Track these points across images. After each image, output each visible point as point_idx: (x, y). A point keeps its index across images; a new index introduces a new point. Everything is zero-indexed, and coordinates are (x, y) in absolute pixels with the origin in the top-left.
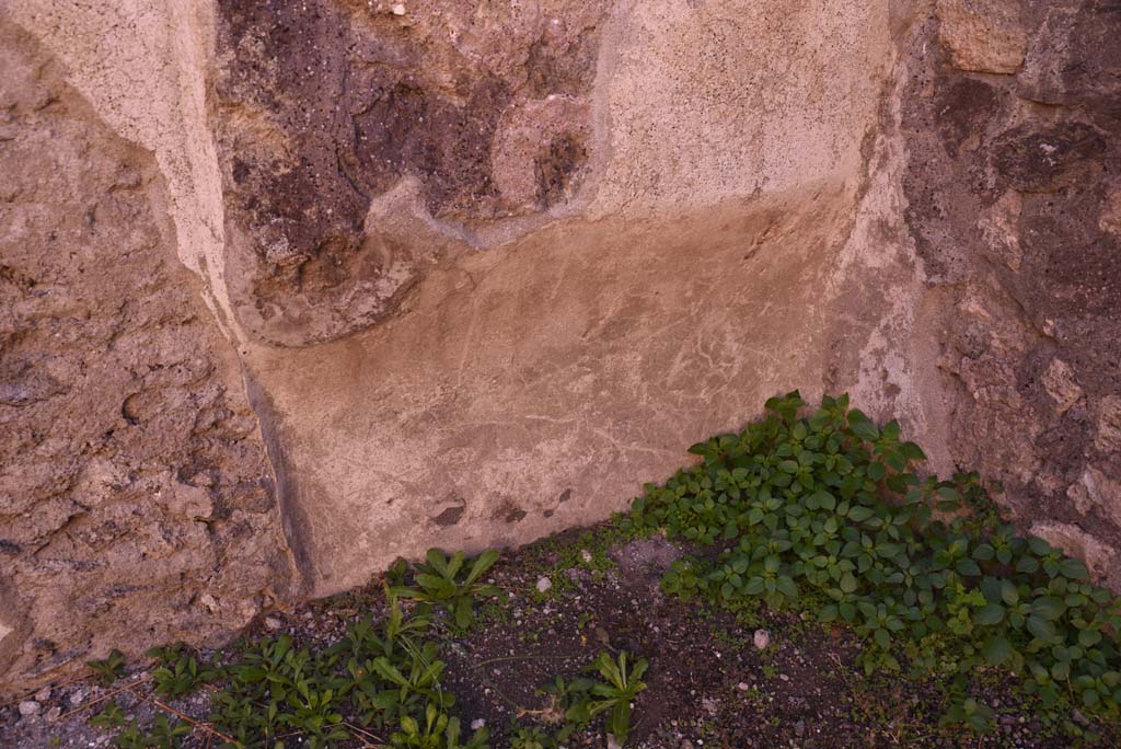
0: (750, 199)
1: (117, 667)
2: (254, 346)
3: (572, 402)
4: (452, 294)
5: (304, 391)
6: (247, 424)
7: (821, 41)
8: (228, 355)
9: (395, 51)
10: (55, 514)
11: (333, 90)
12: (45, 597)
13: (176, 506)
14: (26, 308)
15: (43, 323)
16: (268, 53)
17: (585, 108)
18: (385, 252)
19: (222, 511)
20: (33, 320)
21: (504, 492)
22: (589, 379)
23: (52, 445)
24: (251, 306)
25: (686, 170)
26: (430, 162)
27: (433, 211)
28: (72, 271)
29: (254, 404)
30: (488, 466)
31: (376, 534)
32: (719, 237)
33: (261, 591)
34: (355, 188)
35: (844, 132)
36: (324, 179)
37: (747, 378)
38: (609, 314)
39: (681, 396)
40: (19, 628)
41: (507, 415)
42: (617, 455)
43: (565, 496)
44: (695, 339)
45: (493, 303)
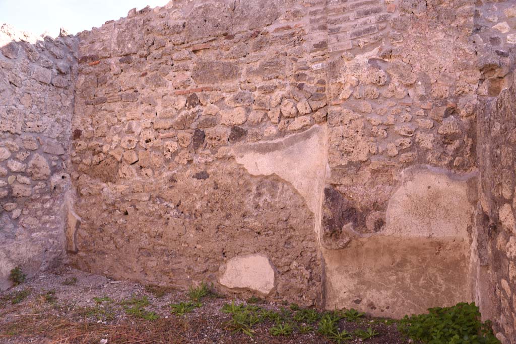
0: (429, 237)
1: (286, 303)
2: (322, 248)
3: (391, 282)
4: (358, 246)
5: (331, 260)
6: (319, 263)
7: (446, 204)
8: (319, 248)
9: (351, 202)
10: (286, 268)
11: (340, 207)
12: (281, 283)
13: (304, 274)
14: (293, 233)
15: (294, 236)
16: (331, 201)
17: (385, 214)
18: (345, 234)
19: (311, 279)
21: (372, 300)
22: (395, 277)
23: (289, 256)
24: (323, 240)
25: (408, 228)
26: (355, 221)
27: (354, 229)
28: (300, 229)
29: (321, 259)
30: (368, 292)
31: (340, 299)
32: (424, 246)
33: (314, 300)
34: (341, 223)
35: (459, 225)
36: (336, 221)
37: (449, 293)
38: (398, 260)
39: (424, 291)
40: (275, 287)
41: (373, 280)
42: (404, 302)
43: (388, 308)
44: (426, 275)
45: (367, 250)
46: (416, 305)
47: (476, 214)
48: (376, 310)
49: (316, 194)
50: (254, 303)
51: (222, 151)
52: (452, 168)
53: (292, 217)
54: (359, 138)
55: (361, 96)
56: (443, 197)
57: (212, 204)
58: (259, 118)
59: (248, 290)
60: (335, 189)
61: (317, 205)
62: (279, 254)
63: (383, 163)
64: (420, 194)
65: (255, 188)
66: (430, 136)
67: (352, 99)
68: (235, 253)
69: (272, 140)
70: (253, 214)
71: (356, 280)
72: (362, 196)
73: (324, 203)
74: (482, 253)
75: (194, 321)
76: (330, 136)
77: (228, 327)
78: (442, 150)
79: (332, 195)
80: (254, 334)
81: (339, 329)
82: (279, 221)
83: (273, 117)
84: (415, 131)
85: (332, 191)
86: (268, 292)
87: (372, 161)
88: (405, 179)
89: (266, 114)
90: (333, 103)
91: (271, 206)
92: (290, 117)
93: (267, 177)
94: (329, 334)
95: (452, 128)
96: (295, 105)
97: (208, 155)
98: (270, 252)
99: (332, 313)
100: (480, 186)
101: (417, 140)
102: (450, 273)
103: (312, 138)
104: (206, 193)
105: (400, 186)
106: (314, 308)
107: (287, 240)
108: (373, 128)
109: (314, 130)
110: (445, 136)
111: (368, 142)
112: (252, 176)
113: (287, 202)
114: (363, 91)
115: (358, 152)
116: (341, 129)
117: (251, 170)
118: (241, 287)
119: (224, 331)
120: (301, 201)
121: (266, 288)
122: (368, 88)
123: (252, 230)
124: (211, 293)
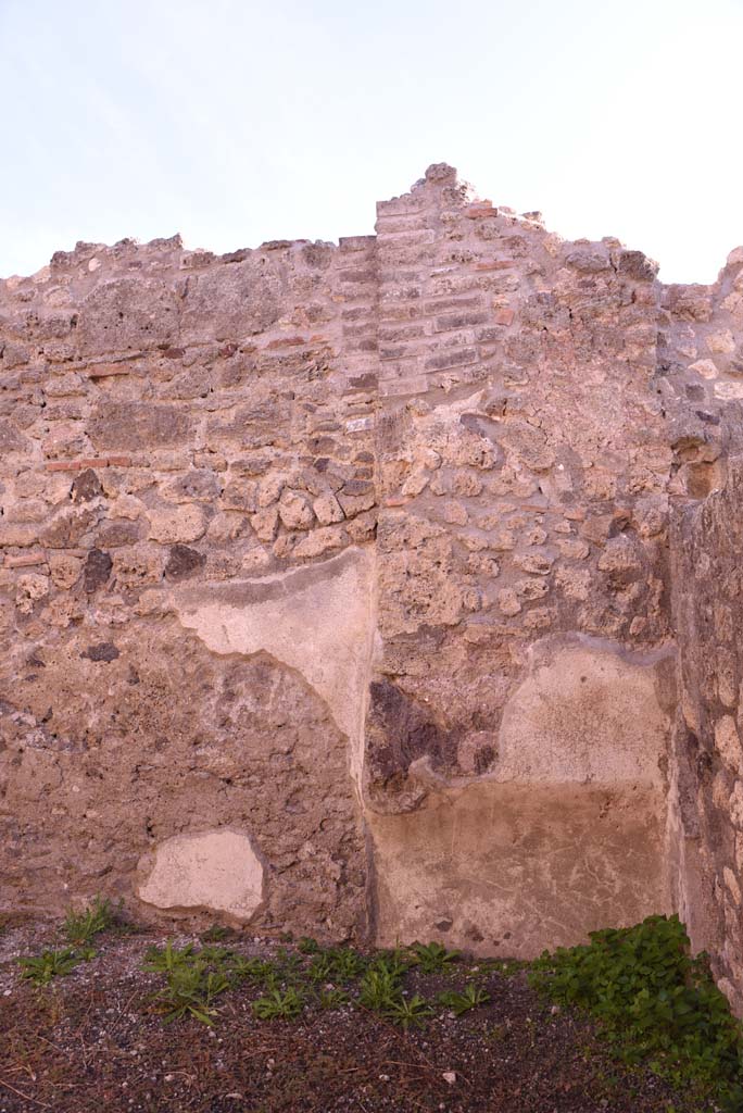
0: (585, 783)
1: (289, 938)
2: (367, 811)
3: (512, 881)
4: (442, 805)
5: (386, 837)
6: (361, 844)
7: (617, 713)
8: (359, 813)
9: (426, 712)
10: (290, 859)
11: (403, 723)
12: (277, 893)
13: (328, 870)
14: (303, 781)
15: (306, 787)
16: (383, 711)
17: (496, 737)
18: (414, 781)
19: (343, 880)
20: (304, 786)
21: (473, 922)
22: (520, 868)
23: (297, 831)
24: (368, 793)
25: (544, 765)
26: (436, 751)
27: (433, 768)
28: (318, 772)
29: (365, 836)
30: (466, 904)
31: (408, 923)
32: (575, 802)
33: (351, 927)
34: (407, 757)
35: (644, 756)
36: (396, 752)
37: (627, 897)
38: (525, 834)
39: (579, 895)
40: (265, 903)
41: (476, 877)
42: (540, 921)
43: (507, 936)
44: (583, 861)
45: (462, 814)
46: (565, 927)
47: (675, 732)
48: (482, 943)
49: (352, 695)
50: (217, 941)
51: (149, 599)
52: (626, 640)
53: (302, 745)
54: (442, 576)
55: (445, 491)
56: (610, 698)
57: (124, 717)
58: (232, 530)
59: (203, 911)
60: (394, 684)
61: (354, 718)
62: (273, 827)
63: (490, 630)
64: (567, 694)
65: (220, 680)
66: (583, 575)
67: (428, 495)
68: (176, 828)
69: (260, 576)
70: (216, 739)
71: (441, 880)
72: (450, 699)
73: (370, 716)
74: (688, 813)
75: (74, 996)
76: (382, 572)
77: (157, 1007)
78: (606, 603)
79: (385, 697)
80: (216, 1020)
81: (406, 992)
82: (273, 753)
83: (263, 527)
84: (553, 564)
85: (386, 688)
86: (249, 915)
87: (470, 626)
88: (536, 662)
89: (247, 522)
90: (389, 502)
91: (257, 722)
92: (300, 529)
93: (247, 658)
94: (383, 1007)
95: (625, 558)
96: (309, 504)
97: (118, 607)
98: (253, 822)
99: (390, 955)
100: (679, 675)
101: (557, 582)
102: (628, 855)
103: (345, 575)
104: (110, 693)
105: (525, 676)
106: (351, 947)
107: (291, 795)
108: (471, 555)
109: (351, 557)
110: (612, 575)
111: (459, 585)
112: (214, 654)
113: (291, 713)
114: (451, 481)
115: (440, 607)
116: (404, 557)
117: (213, 643)
118: (189, 904)
119: (145, 1018)
120: (321, 710)
121: (244, 905)
122: (461, 473)
123: (213, 774)
124: (118, 924)
